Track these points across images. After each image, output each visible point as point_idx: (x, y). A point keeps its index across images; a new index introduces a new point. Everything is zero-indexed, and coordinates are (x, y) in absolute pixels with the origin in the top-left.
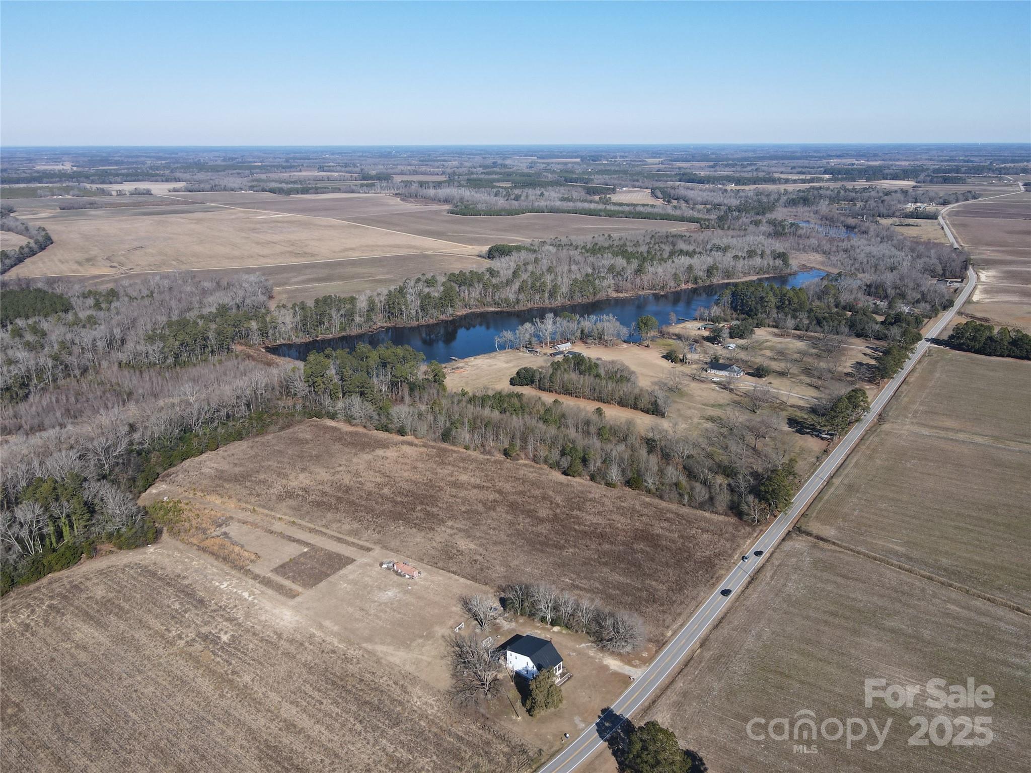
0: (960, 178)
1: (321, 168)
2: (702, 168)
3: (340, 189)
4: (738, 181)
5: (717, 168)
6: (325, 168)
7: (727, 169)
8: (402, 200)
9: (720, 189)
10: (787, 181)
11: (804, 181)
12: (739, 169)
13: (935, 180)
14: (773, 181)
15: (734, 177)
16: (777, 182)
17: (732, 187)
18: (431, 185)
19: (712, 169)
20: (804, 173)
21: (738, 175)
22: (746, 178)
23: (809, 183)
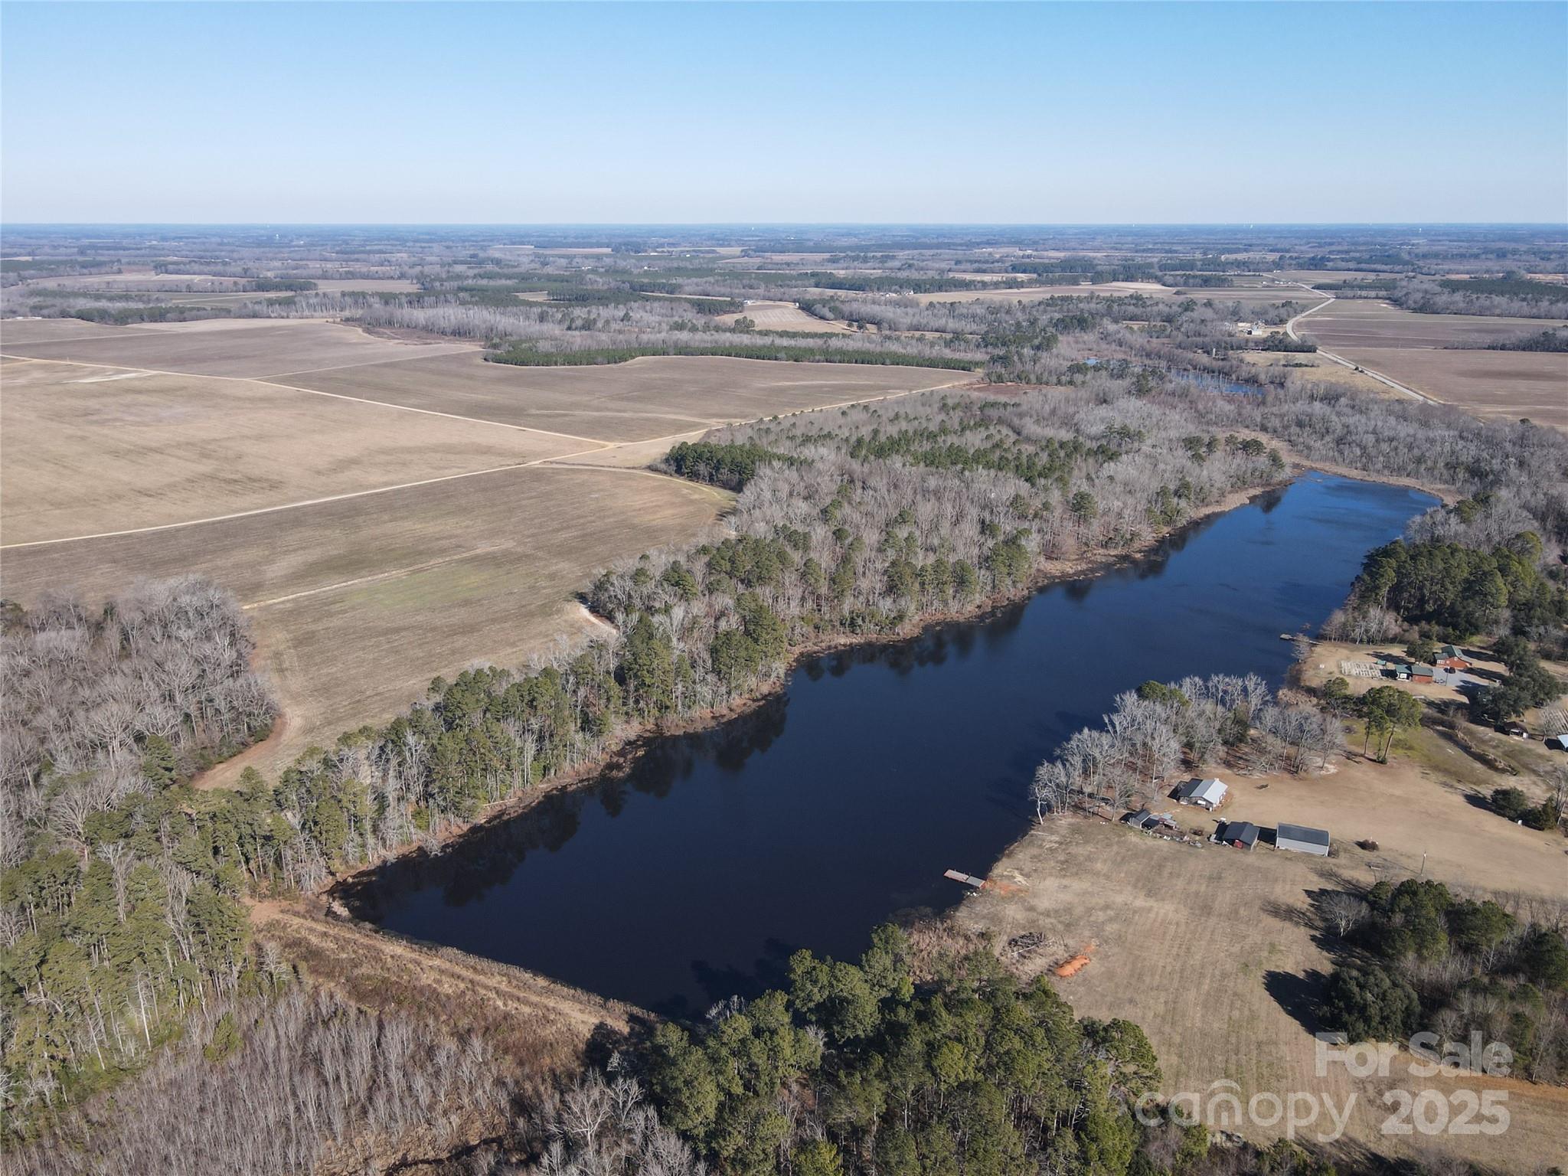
1: (161, 267)
3: (228, 311)
4: (917, 287)
6: (171, 267)
8: (368, 331)
10: (984, 285)
16: (971, 287)
17: (909, 295)
18: (404, 300)
21: (916, 275)
22: (925, 282)
23: (1018, 288)
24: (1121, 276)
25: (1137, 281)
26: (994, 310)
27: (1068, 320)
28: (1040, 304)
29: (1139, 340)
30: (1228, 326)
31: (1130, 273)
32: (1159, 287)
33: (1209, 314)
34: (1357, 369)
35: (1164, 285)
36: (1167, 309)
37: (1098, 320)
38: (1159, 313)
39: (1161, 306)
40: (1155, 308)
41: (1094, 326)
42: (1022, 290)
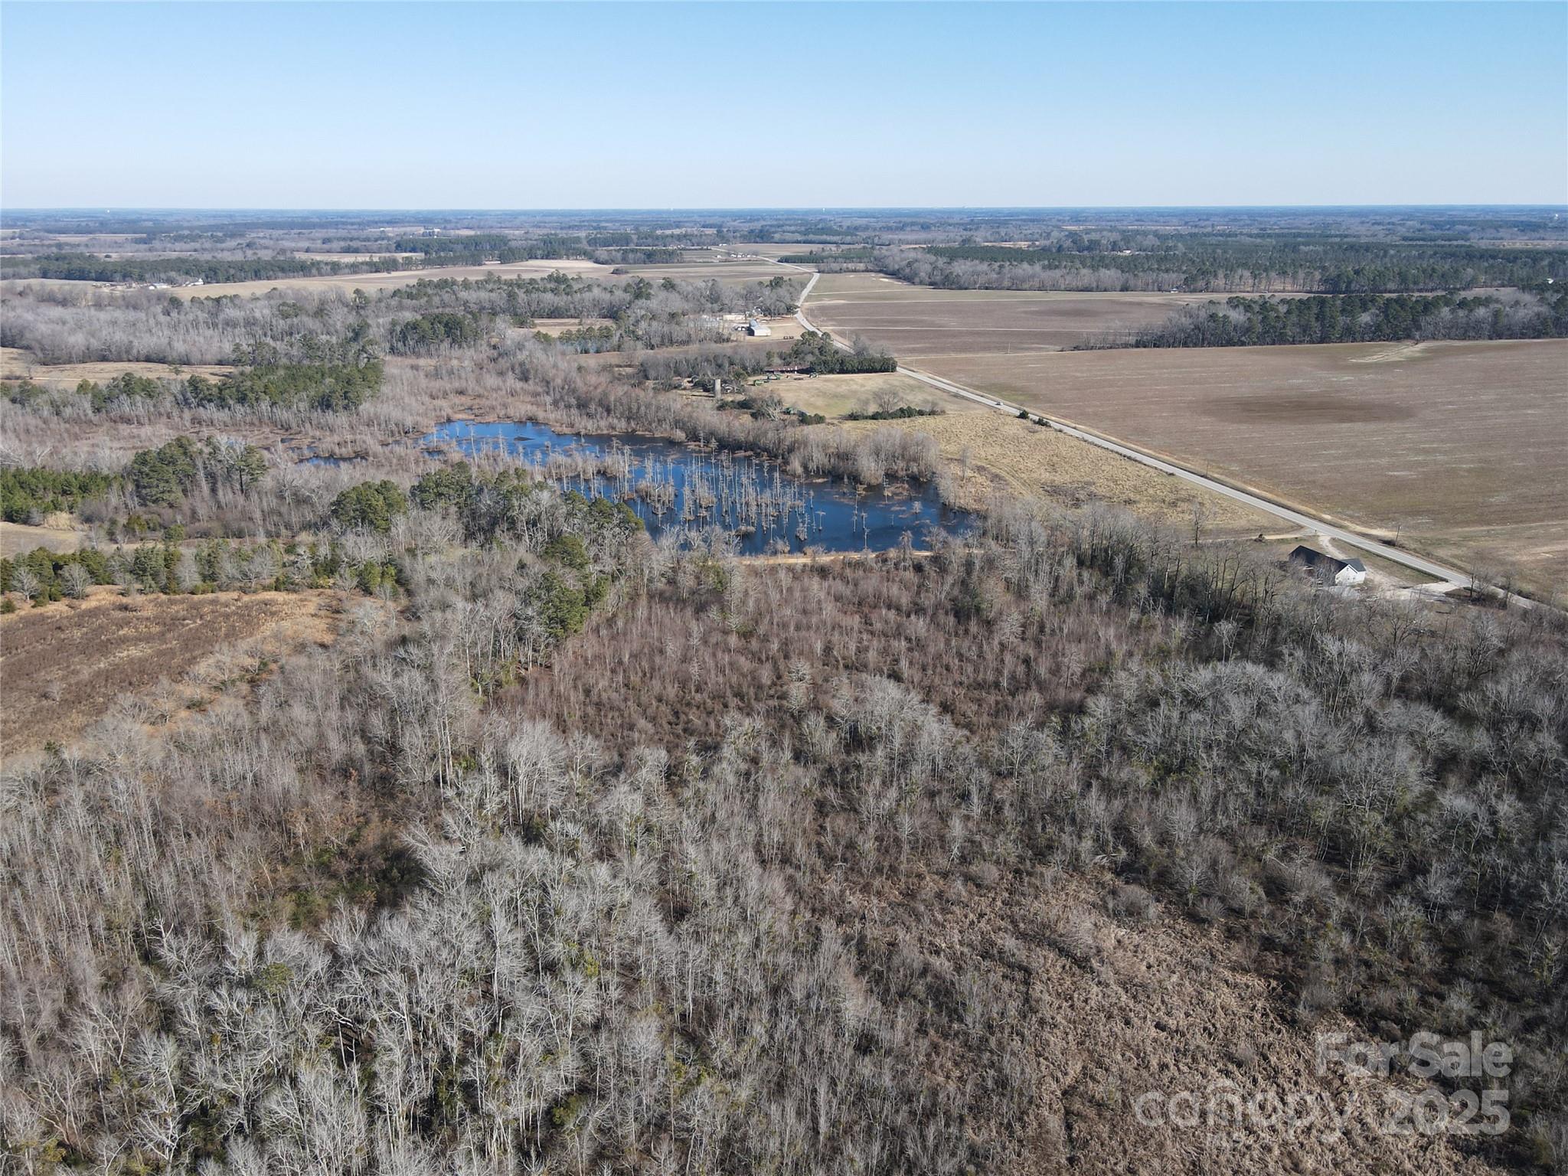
0: (671, 254)
2: (118, 245)
4: (213, 273)
5: (157, 244)
7: (178, 246)
9: (160, 297)
11: (375, 268)
12: (208, 245)
13: (631, 256)
14: (304, 269)
15: (196, 260)
16: (314, 271)
17: (195, 289)
19: (143, 246)
20: (356, 251)
21: (207, 256)
22: (230, 265)
23: (388, 271)
24: (539, 252)
25: (560, 258)
26: (289, 309)
27: (426, 325)
28: (396, 293)
29: (561, 364)
30: (709, 322)
31: (551, 249)
32: (590, 265)
33: (676, 303)
34: (1023, 416)
35: (597, 262)
36: (607, 296)
37: (484, 321)
38: (596, 303)
39: (596, 291)
40: (587, 295)
41: (476, 335)
42: (394, 274)
